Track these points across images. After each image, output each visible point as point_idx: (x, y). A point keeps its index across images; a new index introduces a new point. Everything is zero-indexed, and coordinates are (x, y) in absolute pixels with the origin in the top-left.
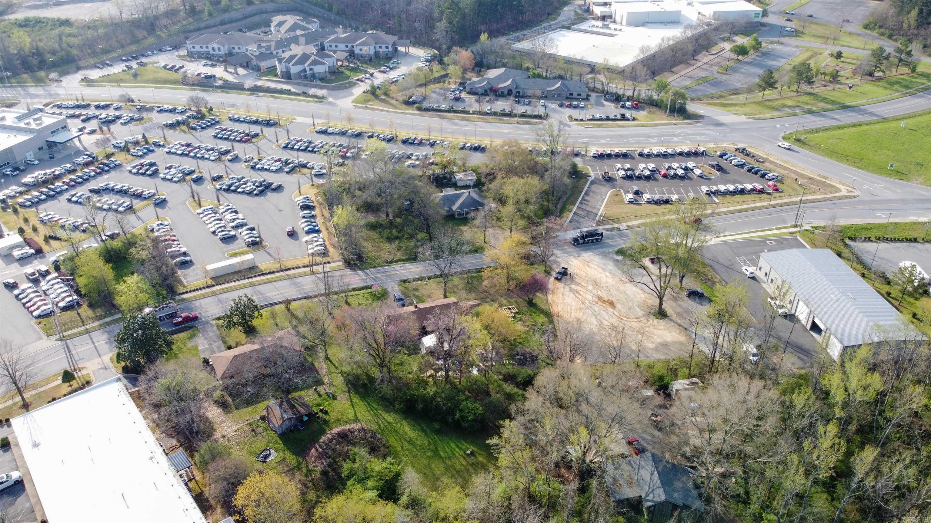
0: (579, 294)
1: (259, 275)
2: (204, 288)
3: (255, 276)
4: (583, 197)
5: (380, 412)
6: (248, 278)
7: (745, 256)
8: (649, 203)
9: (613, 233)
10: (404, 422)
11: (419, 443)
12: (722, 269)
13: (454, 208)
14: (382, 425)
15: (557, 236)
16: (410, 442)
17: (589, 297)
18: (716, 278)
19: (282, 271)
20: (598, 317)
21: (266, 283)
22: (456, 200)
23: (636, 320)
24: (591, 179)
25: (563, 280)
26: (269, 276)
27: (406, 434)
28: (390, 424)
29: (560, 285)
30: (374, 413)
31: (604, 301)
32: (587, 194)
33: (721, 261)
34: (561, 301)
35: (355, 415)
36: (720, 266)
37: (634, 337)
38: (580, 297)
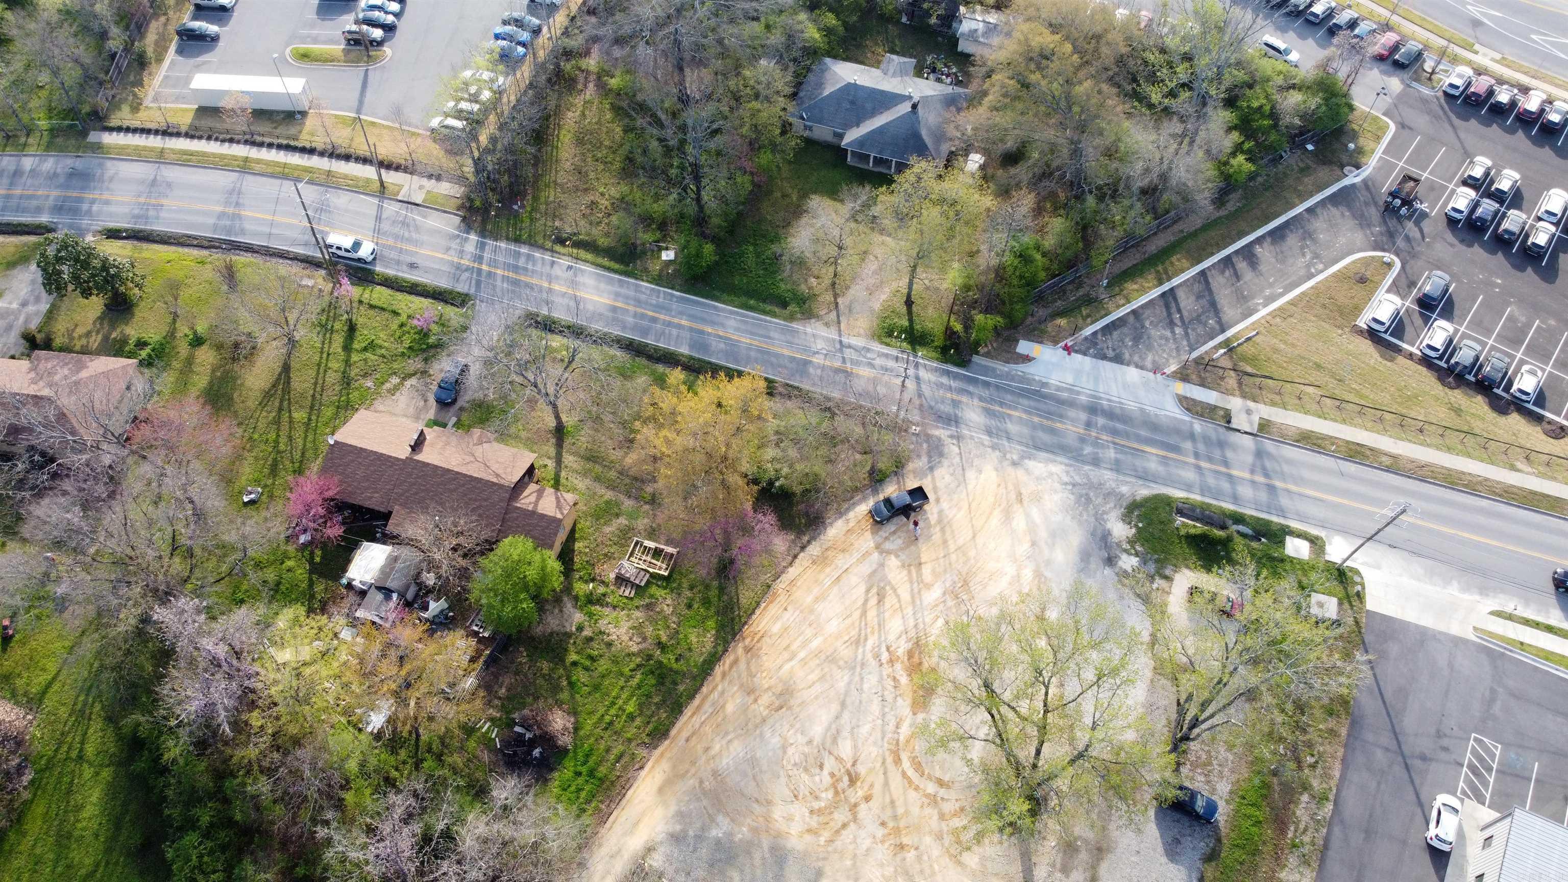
0: (880, 601)
1: (280, 147)
2: (157, 132)
3: (270, 146)
4: (1259, 240)
5: (98, 707)
6: (253, 144)
7: (1506, 745)
8: (1426, 361)
9: (1198, 426)
10: (106, 774)
11: (76, 855)
12: (1379, 754)
13: (852, 136)
14: (65, 748)
15: (1027, 359)
16: (64, 839)
17: (895, 626)
18: (1326, 776)
19: (331, 155)
20: (846, 716)
21: (272, 176)
22: (873, 113)
23: (931, 788)
24: (1353, 178)
25: (891, 527)
26: (295, 159)
27: (79, 808)
28: (81, 758)
29: (867, 541)
30: (85, 704)
31: (914, 668)
32: (1278, 235)
33: (1409, 722)
34: (809, 599)
35: (49, 685)
36: (1386, 739)
37: (868, 842)
38: (872, 614)
